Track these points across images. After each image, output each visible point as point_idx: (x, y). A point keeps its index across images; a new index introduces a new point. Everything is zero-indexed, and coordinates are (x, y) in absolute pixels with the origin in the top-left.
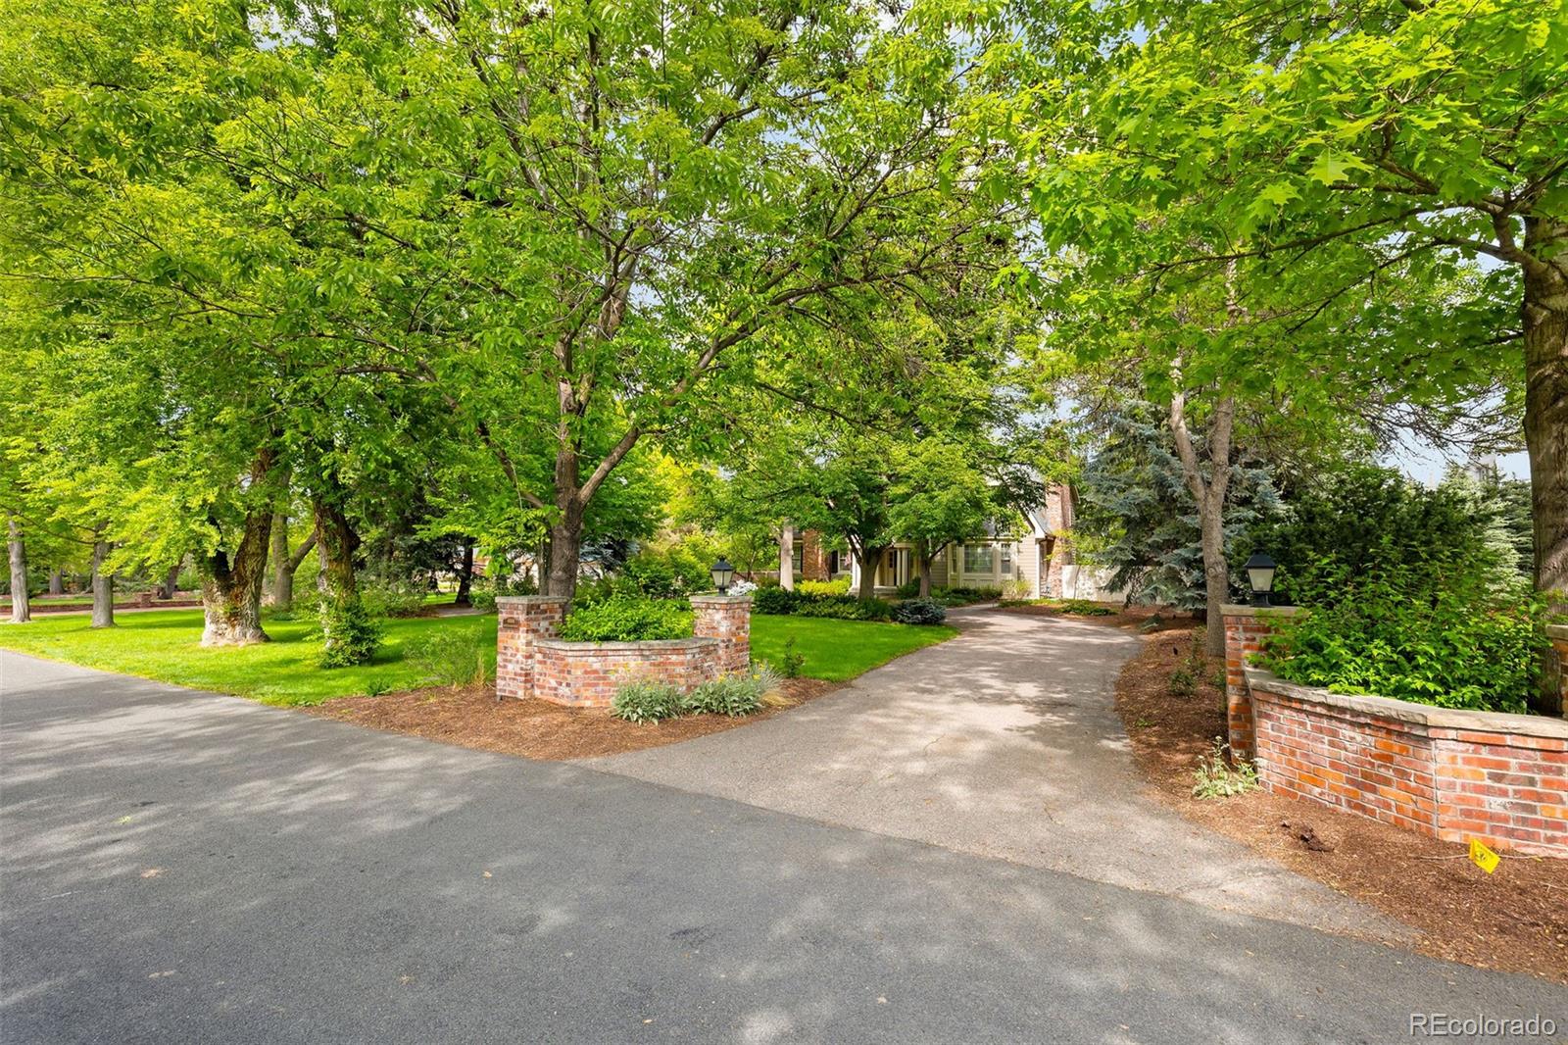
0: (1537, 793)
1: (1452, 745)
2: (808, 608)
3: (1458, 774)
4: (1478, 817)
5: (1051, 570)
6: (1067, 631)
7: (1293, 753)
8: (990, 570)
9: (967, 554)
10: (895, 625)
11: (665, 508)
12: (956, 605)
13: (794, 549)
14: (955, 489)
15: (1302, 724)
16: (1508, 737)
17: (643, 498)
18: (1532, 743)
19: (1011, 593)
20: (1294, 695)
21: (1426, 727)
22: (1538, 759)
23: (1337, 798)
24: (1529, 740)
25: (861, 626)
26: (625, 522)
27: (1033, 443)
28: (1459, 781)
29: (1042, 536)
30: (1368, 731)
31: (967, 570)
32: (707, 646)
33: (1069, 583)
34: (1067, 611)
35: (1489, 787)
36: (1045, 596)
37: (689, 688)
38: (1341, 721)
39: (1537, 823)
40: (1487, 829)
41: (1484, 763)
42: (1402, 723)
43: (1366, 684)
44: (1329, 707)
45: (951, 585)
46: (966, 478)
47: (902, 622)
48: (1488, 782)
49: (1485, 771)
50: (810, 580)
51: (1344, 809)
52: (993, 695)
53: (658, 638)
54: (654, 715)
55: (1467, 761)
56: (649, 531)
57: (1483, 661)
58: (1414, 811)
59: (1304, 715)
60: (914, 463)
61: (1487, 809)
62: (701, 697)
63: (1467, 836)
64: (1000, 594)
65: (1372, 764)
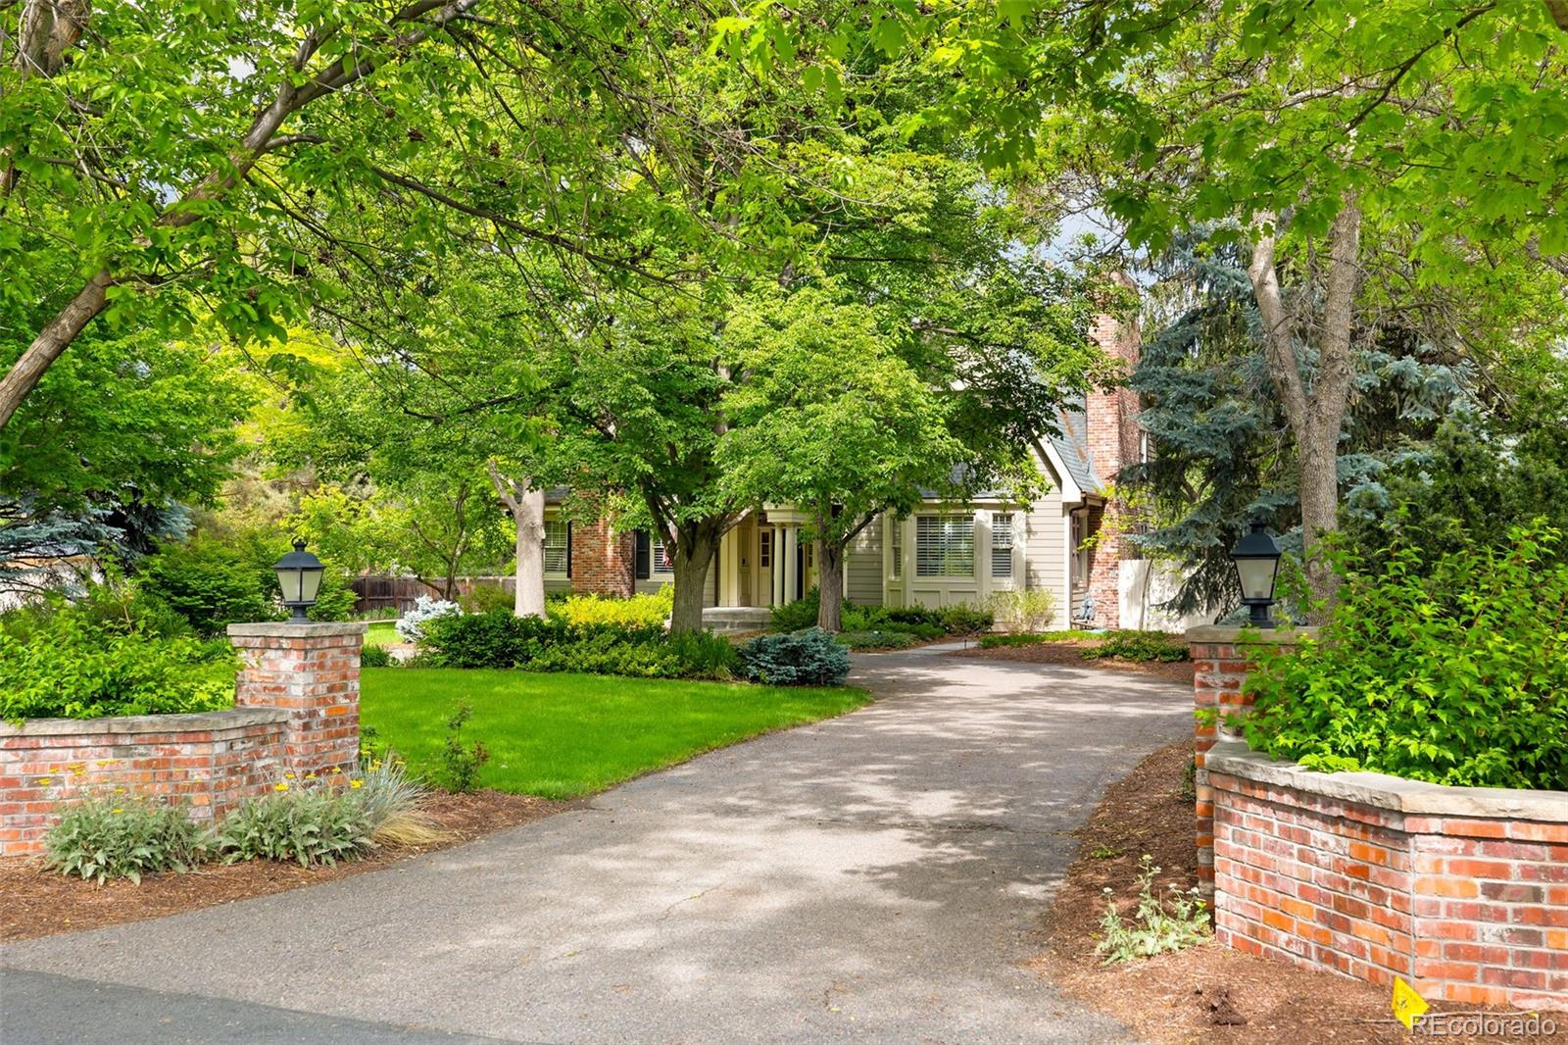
0: (1544, 912)
1: (1436, 842)
2: (555, 653)
3: (1443, 889)
4: (1468, 958)
5: (1097, 569)
6: (1089, 694)
7: (1257, 878)
8: (970, 570)
9: (921, 537)
10: (736, 687)
11: (247, 433)
12: (892, 646)
13: (547, 525)
14: (849, 401)
15: (1268, 826)
16: (1507, 825)
17: (184, 410)
18: (1537, 833)
19: (1011, 618)
20: (1257, 776)
21: (1402, 815)
22: (1546, 858)
23: (1307, 948)
24: (1534, 827)
25: (662, 691)
26: (146, 465)
27: (1026, 305)
28: (1443, 901)
29: (1074, 496)
30: (1342, 830)
31: (922, 570)
32: (263, 726)
33: (1131, 596)
34: (1107, 655)
35: (1483, 907)
36: (1082, 624)
37: (220, 811)
38: (1313, 815)
39: (1542, 960)
40: (1479, 975)
41: (1476, 869)
42: (1377, 811)
43: (1359, 753)
44: (1299, 793)
45: (889, 604)
46: (876, 377)
47: (755, 679)
48: (1482, 900)
49: (1478, 882)
50: (585, 594)
51: (1313, 964)
52: (861, 816)
53: (154, 710)
54: (132, 865)
55: (1455, 868)
56: (204, 487)
57: (1531, 708)
58: (1391, 957)
59: (1270, 810)
60: (774, 342)
61: (1478, 943)
62: (242, 827)
63: (1451, 988)
64: (988, 622)
65: (1345, 884)
